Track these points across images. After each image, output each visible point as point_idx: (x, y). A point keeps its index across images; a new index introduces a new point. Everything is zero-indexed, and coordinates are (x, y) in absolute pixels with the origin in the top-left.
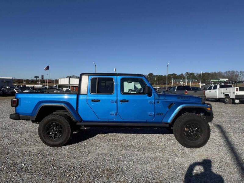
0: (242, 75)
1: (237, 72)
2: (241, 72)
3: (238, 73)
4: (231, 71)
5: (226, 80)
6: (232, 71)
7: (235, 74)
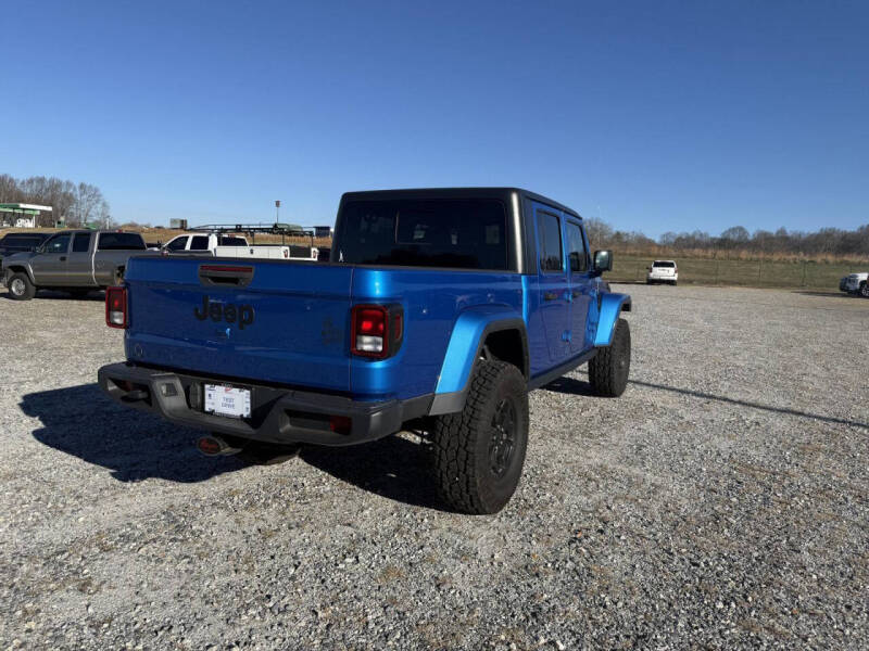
0: (85, 197)
1: (69, 184)
2: (82, 186)
3: (75, 189)
4: (48, 178)
5: (42, 211)
6: (52, 181)
7: (63, 191)
